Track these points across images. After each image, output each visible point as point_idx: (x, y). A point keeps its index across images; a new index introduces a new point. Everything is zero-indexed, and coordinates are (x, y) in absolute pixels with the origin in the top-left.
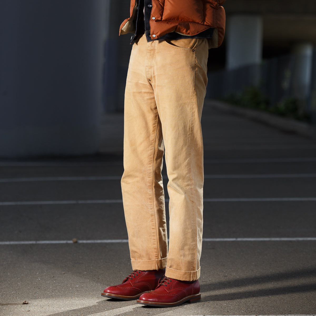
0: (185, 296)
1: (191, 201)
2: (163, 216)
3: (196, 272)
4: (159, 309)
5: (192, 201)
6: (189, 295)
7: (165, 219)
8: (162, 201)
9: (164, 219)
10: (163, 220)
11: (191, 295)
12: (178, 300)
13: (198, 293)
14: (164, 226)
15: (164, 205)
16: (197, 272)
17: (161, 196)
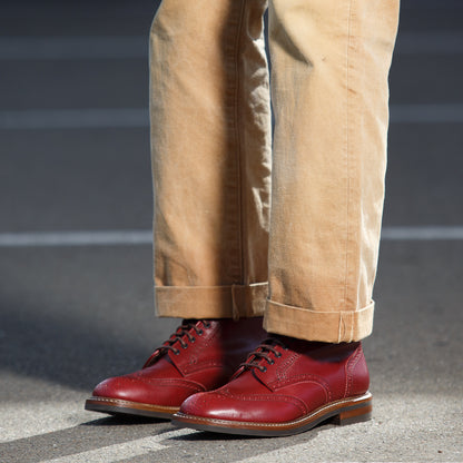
0: (323, 404)
1: (344, 87)
2: (265, 150)
3: (356, 314)
4: (241, 443)
5: (351, 90)
6: (333, 400)
7: (270, 160)
8: (262, 101)
9: (266, 161)
10: (264, 164)
11: (340, 398)
12: (302, 416)
13: (364, 394)
14: (267, 183)
15: (269, 117)
16: (360, 316)
17: (259, 85)
